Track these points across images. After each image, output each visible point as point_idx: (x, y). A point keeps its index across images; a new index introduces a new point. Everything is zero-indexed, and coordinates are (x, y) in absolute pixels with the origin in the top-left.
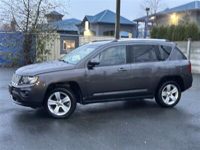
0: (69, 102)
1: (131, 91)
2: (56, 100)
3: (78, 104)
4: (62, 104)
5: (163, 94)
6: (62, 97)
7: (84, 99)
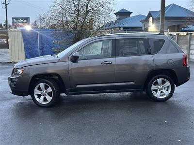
0: (51, 92)
1: (116, 84)
2: (41, 90)
3: (61, 94)
4: (46, 94)
5: (153, 87)
6: (46, 87)
7: (67, 89)
